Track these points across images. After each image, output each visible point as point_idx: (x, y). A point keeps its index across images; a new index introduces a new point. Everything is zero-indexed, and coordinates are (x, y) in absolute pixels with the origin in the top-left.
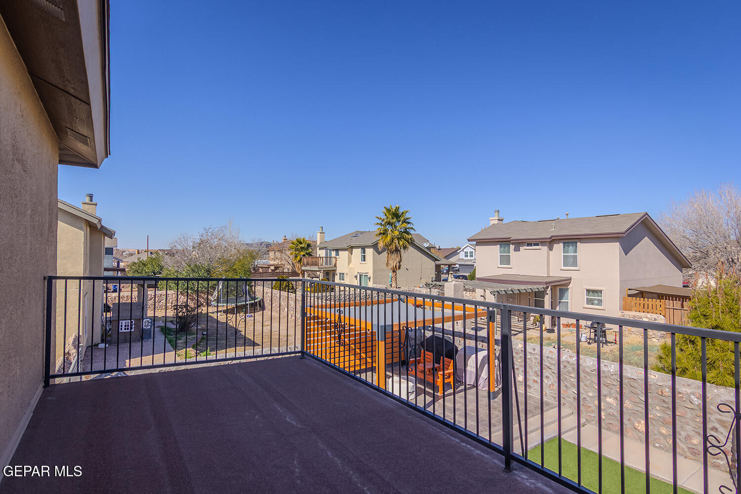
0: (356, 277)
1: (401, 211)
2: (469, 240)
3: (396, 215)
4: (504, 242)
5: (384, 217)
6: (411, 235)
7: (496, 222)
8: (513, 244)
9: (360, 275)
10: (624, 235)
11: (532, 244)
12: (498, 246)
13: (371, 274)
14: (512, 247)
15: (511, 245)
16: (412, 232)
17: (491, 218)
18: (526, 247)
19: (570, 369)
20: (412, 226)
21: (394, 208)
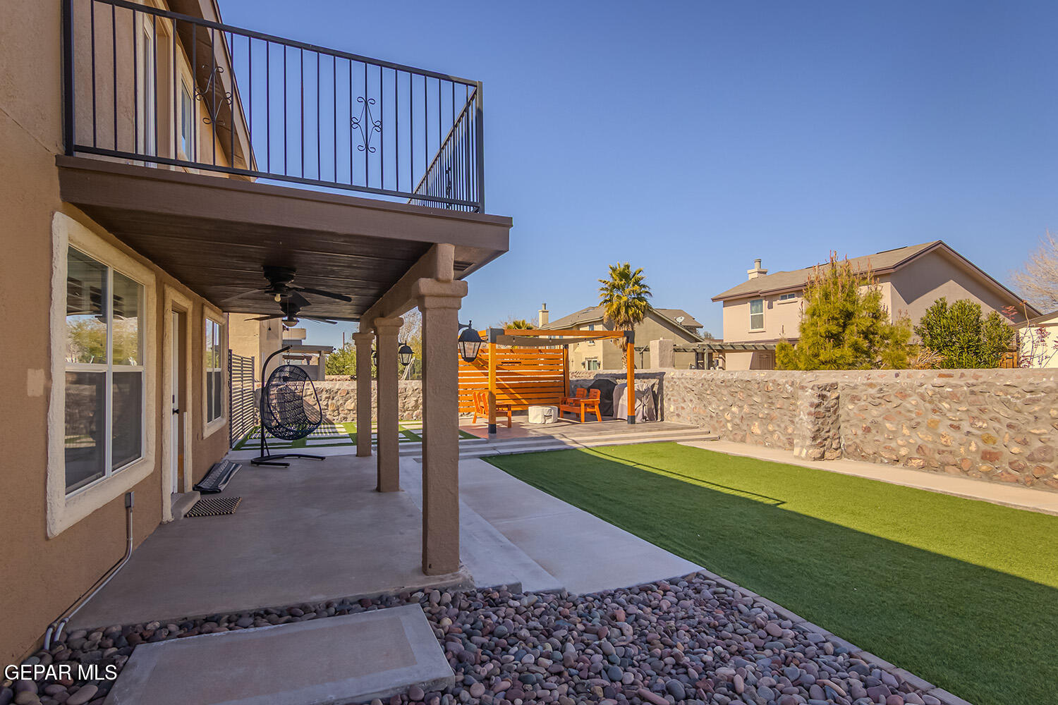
0: (584, 364)
1: (632, 270)
2: (714, 300)
3: (625, 275)
4: (754, 298)
5: (611, 280)
6: (645, 301)
7: (756, 275)
8: (765, 297)
9: (589, 362)
10: (893, 271)
11: (786, 296)
12: (749, 304)
13: (600, 359)
14: (765, 303)
15: (764, 301)
16: (646, 297)
17: (749, 271)
18: (779, 301)
19: (706, 386)
20: (647, 290)
21: (622, 267)
